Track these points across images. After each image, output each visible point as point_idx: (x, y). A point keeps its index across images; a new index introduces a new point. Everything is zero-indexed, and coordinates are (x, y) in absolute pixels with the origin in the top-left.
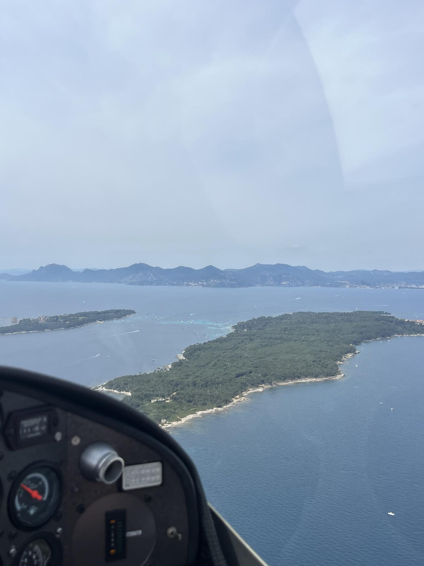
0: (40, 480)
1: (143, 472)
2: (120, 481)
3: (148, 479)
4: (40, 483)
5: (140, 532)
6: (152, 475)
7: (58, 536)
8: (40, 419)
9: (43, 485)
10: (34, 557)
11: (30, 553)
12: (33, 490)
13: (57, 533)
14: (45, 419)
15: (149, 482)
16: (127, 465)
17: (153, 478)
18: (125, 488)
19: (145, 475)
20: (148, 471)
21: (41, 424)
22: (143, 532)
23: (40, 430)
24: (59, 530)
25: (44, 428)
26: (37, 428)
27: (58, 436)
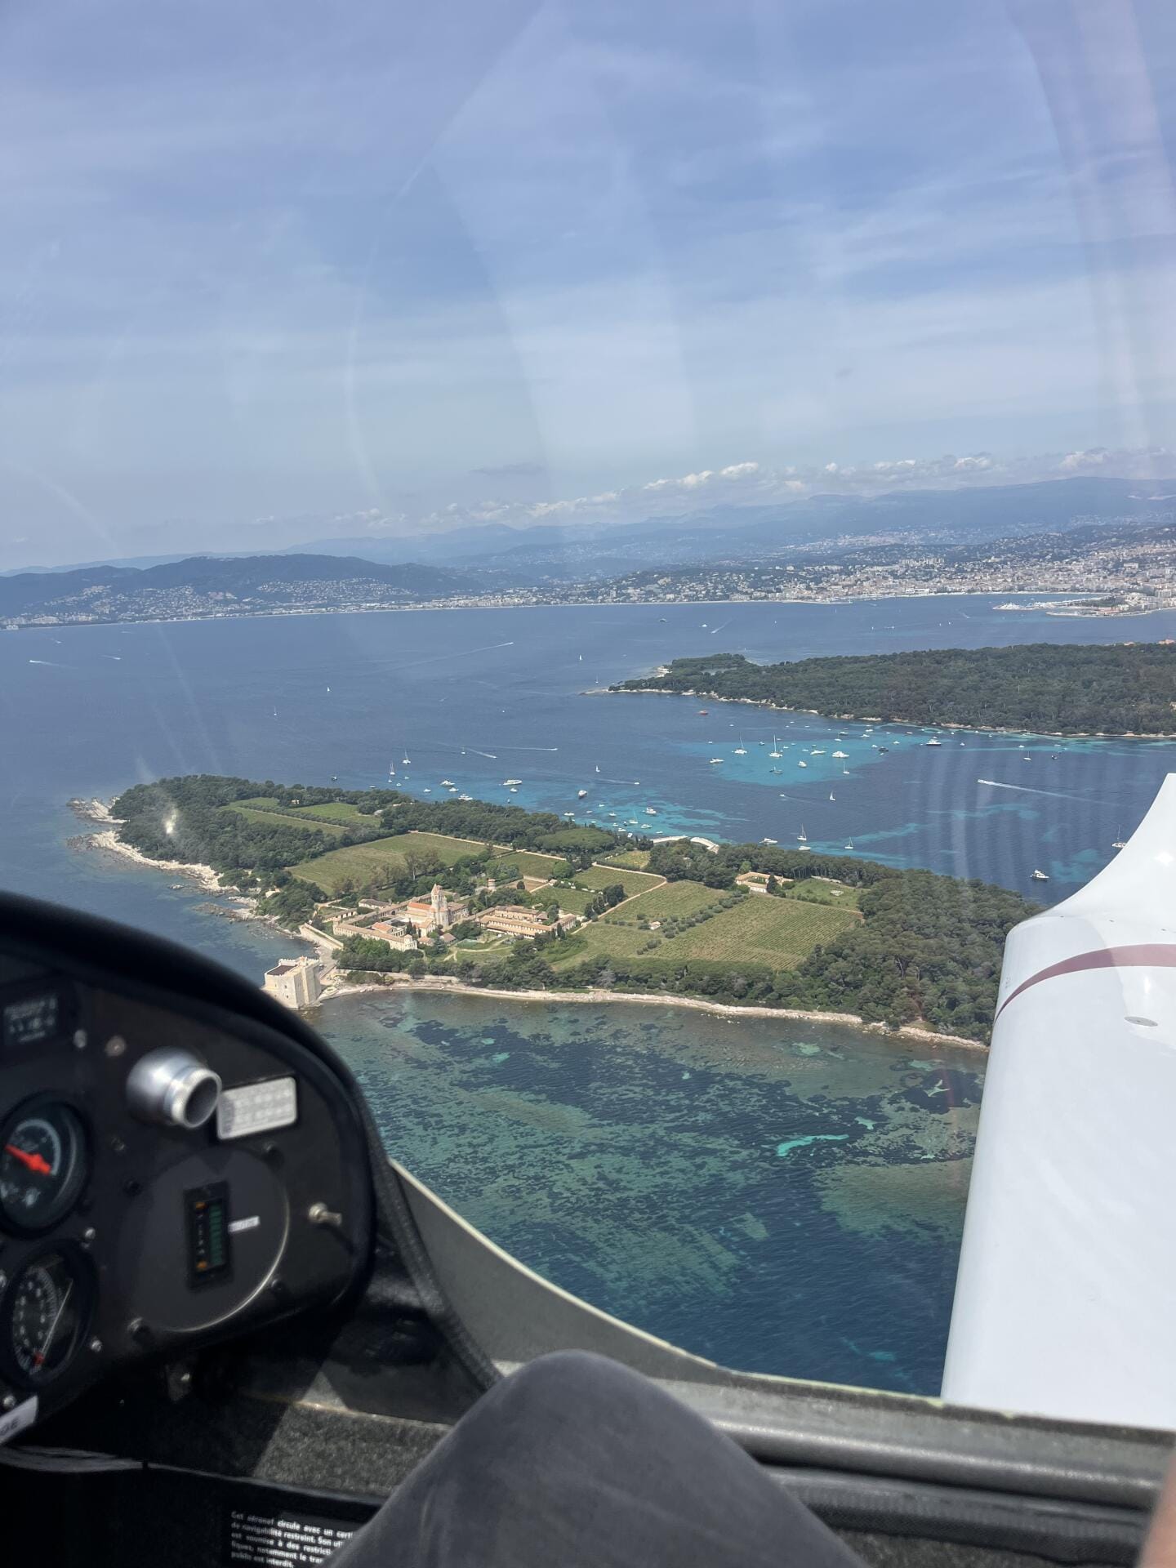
0: (43, 1133)
1: (258, 1100)
2: (212, 1123)
3: (269, 1113)
4: (44, 1140)
5: (255, 1221)
6: (277, 1104)
7: (87, 1246)
8: (42, 1004)
9: (50, 1144)
10: (39, 1293)
11: (31, 1285)
12: (32, 1153)
13: (85, 1240)
14: (53, 1004)
15: (271, 1119)
16: (228, 1086)
17: (279, 1111)
18: (223, 1134)
19: (262, 1107)
20: (269, 1098)
21: (44, 1014)
22: (261, 1220)
23: (44, 1027)
24: (89, 1232)
25: (51, 1022)
26: (36, 1023)
27: (80, 1039)
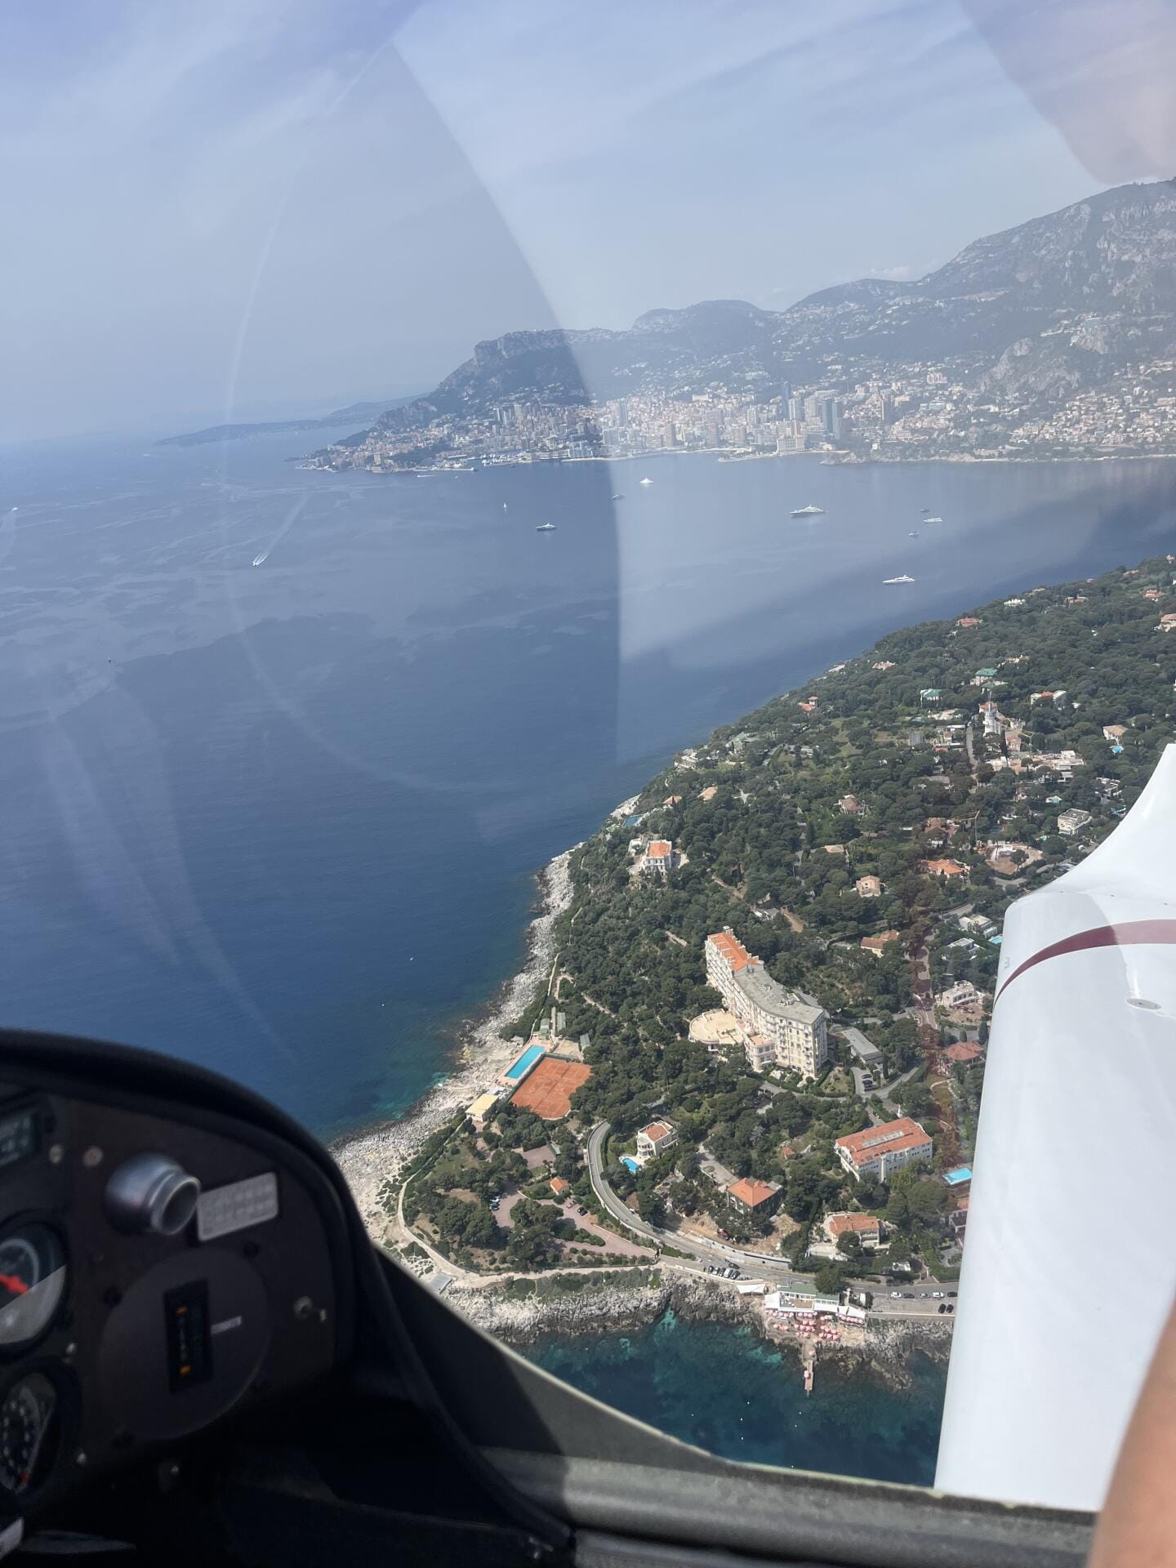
0: (21, 1251)
1: (239, 1198)
2: (193, 1226)
3: (250, 1210)
4: (22, 1258)
5: (238, 1320)
6: (259, 1200)
7: (67, 1361)
8: (16, 1125)
9: (28, 1262)
10: (22, 1411)
11: (13, 1405)
12: (10, 1275)
13: (65, 1355)
14: (27, 1123)
15: (253, 1216)
16: (207, 1187)
17: (260, 1207)
18: (203, 1236)
19: (243, 1204)
20: (249, 1195)
21: (20, 1133)
22: (244, 1320)
23: (18, 1149)
24: (71, 1347)
25: (25, 1142)
26: (11, 1145)
27: (56, 1154)
